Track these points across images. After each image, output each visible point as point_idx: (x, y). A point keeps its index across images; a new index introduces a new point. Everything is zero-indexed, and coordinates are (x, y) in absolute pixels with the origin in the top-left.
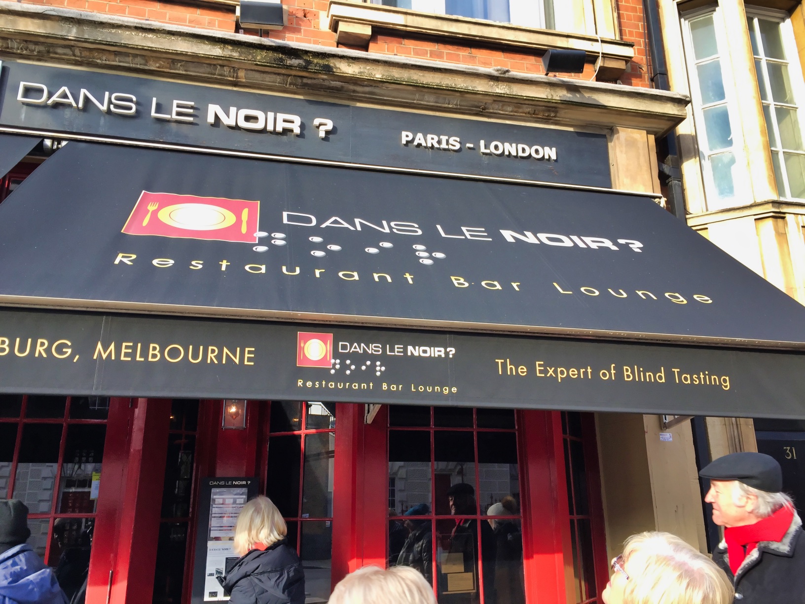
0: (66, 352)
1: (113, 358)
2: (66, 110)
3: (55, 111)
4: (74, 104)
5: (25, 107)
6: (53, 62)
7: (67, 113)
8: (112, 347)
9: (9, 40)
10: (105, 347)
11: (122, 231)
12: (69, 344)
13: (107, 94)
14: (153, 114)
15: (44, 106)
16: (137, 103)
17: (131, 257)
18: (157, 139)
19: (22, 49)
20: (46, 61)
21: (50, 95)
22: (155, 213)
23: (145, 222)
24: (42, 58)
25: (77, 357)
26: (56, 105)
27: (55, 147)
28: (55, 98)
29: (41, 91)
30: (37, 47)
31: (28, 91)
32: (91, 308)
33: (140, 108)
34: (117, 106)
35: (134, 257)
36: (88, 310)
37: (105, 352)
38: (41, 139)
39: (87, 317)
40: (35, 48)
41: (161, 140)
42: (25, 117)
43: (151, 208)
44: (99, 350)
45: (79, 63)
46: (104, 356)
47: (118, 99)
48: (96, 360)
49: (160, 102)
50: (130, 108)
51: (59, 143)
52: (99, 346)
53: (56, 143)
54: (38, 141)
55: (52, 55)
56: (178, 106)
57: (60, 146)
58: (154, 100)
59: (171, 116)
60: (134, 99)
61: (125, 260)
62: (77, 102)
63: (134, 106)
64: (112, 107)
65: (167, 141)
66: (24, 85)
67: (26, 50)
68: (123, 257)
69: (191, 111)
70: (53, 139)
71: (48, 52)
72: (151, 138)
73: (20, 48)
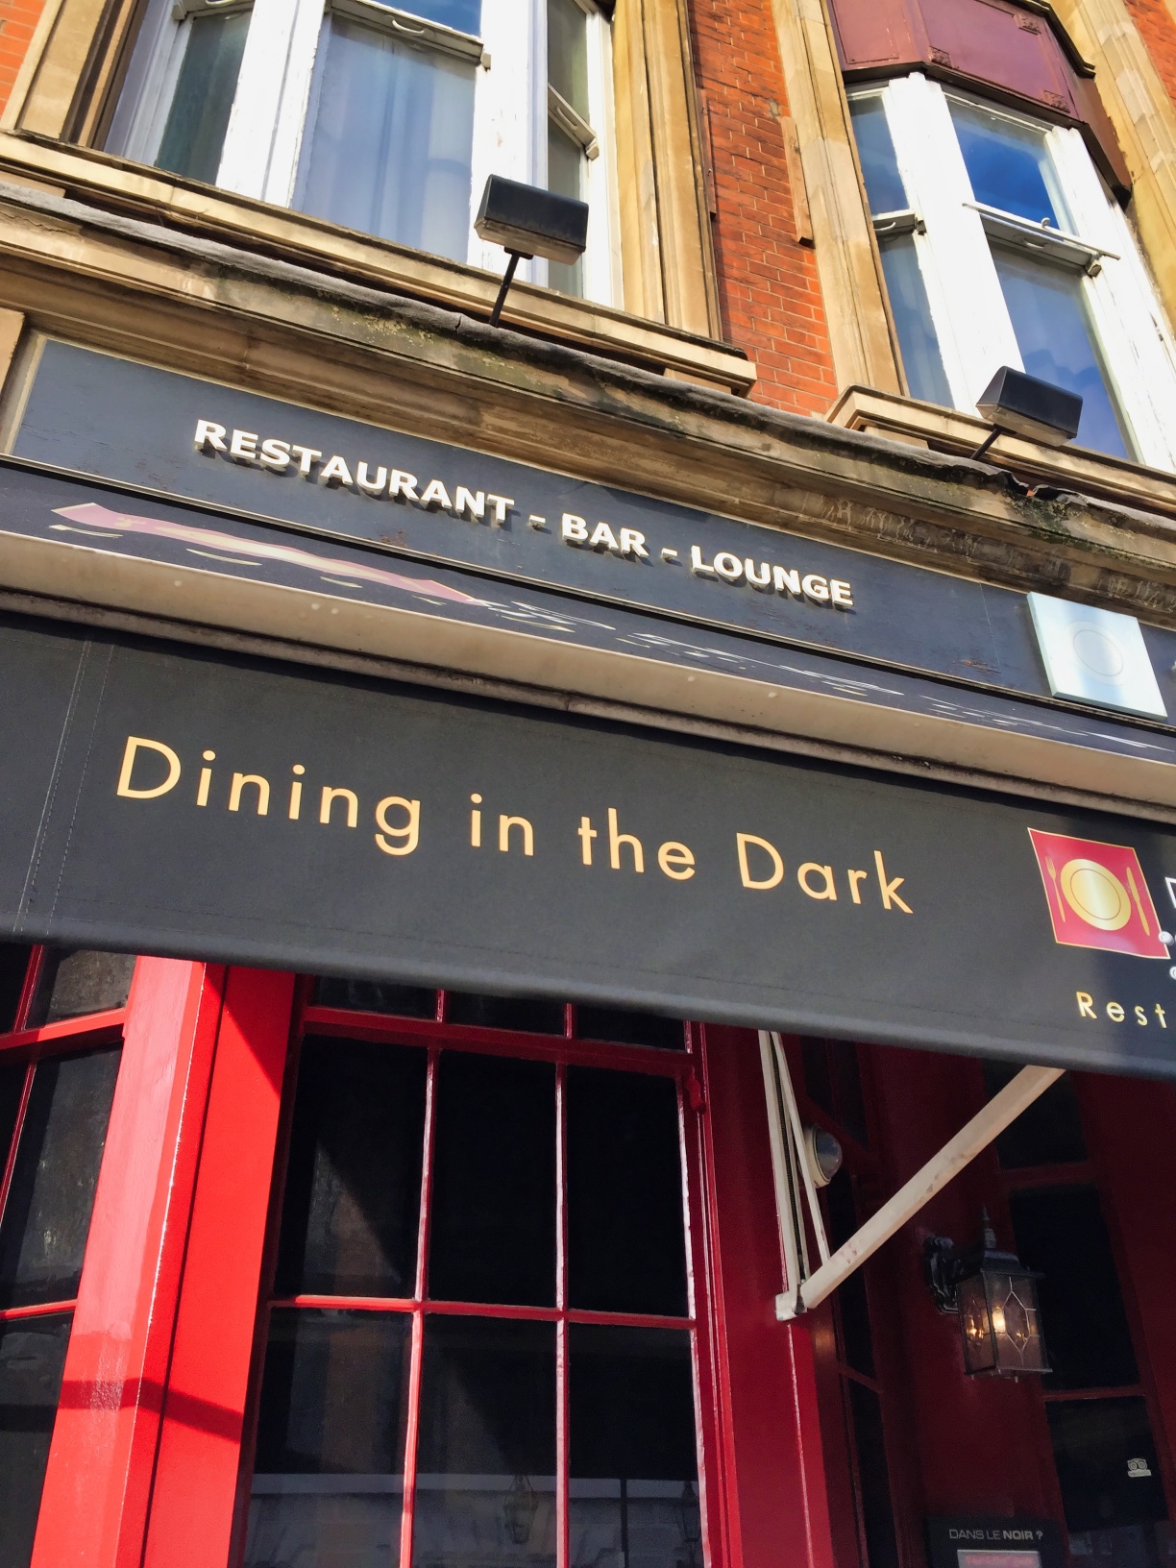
67: (1159, 602)
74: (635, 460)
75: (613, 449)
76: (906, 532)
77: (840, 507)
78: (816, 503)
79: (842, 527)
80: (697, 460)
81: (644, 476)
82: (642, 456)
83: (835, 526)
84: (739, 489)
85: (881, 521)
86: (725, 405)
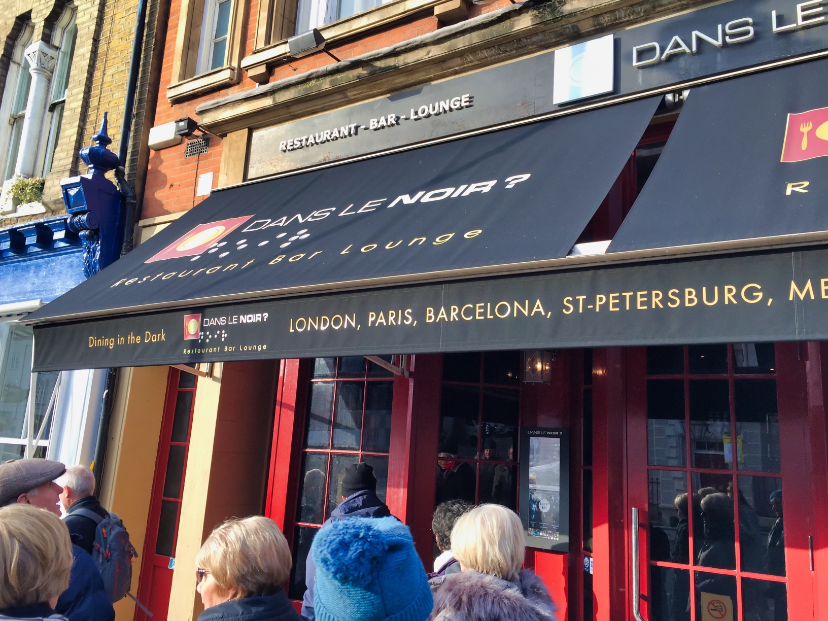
0: (757, 297)
1: (813, 297)
2: (681, 59)
3: (671, 64)
4: (688, 50)
5: (641, 71)
6: (660, 16)
7: (682, 62)
8: (809, 285)
9: (617, 11)
10: (801, 287)
11: (781, 161)
12: (759, 287)
13: (720, 27)
14: (775, 29)
15: (659, 63)
16: (754, 25)
17: (803, 185)
18: (784, 56)
19: (629, 15)
20: (652, 18)
21: (663, 50)
22: (811, 134)
23: (804, 145)
24: (647, 17)
25: (771, 300)
26: (671, 58)
27: (677, 100)
28: (668, 51)
29: (653, 49)
30: (643, 7)
31: (641, 54)
32: (776, 245)
33: (758, 29)
34: (732, 36)
35: (806, 184)
36: (774, 247)
37: (801, 292)
38: (663, 96)
39: (773, 256)
40: (641, 9)
41: (789, 56)
42: (642, 80)
43: (805, 129)
44: (794, 290)
45: (685, 6)
46: (802, 296)
47: (731, 28)
48: (792, 301)
49: (781, 13)
50: (747, 33)
51: (680, 94)
52: (793, 286)
53: (677, 95)
54: (660, 98)
55: (658, 9)
56: (803, 10)
57: (681, 97)
58: (774, 13)
59: (797, 24)
60: (750, 20)
61: (797, 189)
62: (690, 47)
63: (751, 29)
64: (728, 39)
65: (797, 54)
66: (637, 49)
67: (633, 14)
68: (793, 186)
69: (821, 9)
70: (673, 92)
71: (654, 7)
72: (776, 57)
73: (627, 16)
74: (394, 82)
75: (385, 82)
76: (497, 52)
77: (467, 57)
78: (458, 61)
79: (473, 64)
80: (411, 70)
81: (400, 85)
82: (395, 79)
83: (470, 64)
84: (430, 72)
85: (485, 53)
86: (409, 46)
